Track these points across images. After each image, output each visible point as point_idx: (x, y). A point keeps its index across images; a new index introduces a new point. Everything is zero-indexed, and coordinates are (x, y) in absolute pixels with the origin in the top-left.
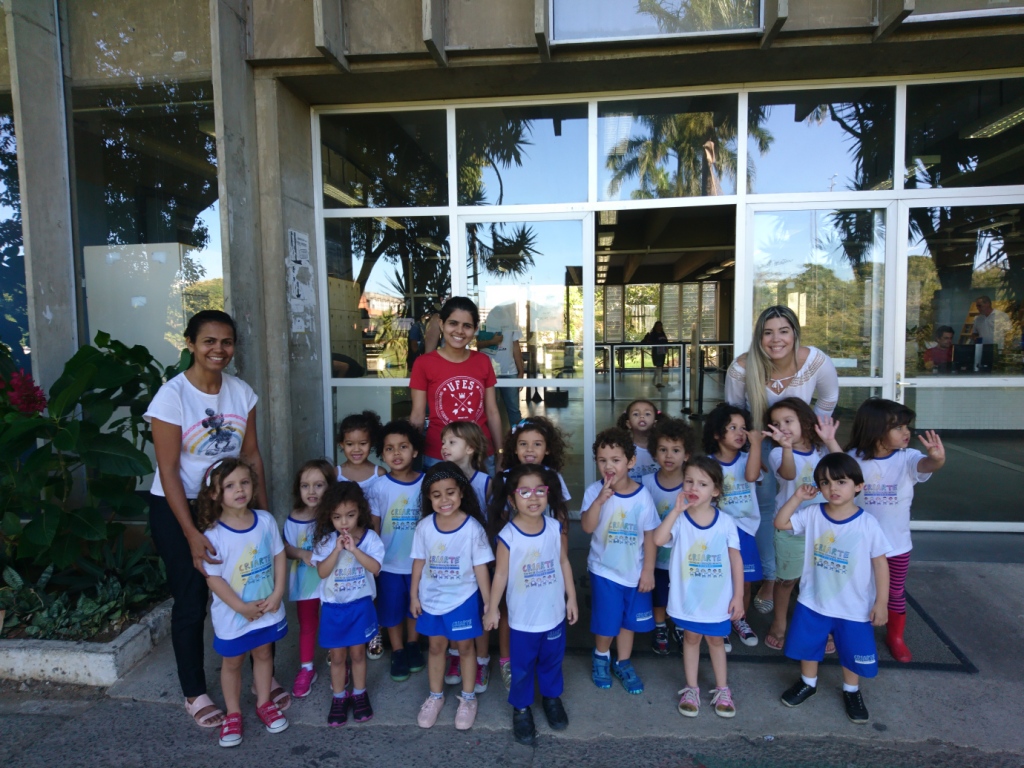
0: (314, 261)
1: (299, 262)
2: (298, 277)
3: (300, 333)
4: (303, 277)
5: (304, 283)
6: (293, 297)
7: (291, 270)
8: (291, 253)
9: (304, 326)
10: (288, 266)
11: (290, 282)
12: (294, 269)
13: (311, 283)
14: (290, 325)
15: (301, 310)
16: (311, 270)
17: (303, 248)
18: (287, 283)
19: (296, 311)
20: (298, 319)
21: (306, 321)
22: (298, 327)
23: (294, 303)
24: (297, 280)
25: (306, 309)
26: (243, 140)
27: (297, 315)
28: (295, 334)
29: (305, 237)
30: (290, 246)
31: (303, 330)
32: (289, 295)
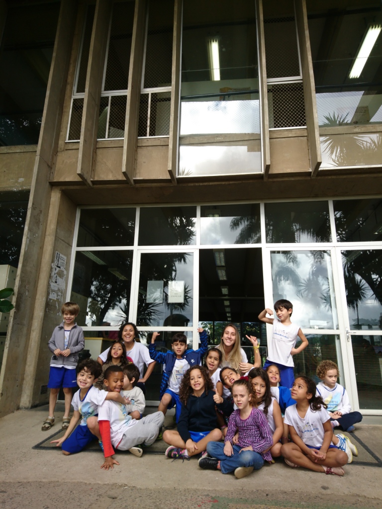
0: (67, 269)
1: (59, 267)
2: (57, 273)
3: (53, 300)
4: (60, 274)
5: (60, 277)
6: (52, 282)
7: (54, 269)
8: (55, 262)
9: (56, 297)
10: (53, 267)
11: (53, 274)
12: (56, 269)
13: (64, 278)
14: (48, 294)
15: (56, 289)
16: (65, 272)
17: (62, 261)
18: (50, 274)
19: (53, 289)
20: (53, 293)
21: (58, 295)
22: (53, 296)
23: (52, 284)
24: (56, 275)
25: (59, 290)
26: (41, 211)
27: (53, 291)
28: (51, 299)
29: (65, 258)
30: (55, 259)
31: (55, 299)
32: (51, 280)
